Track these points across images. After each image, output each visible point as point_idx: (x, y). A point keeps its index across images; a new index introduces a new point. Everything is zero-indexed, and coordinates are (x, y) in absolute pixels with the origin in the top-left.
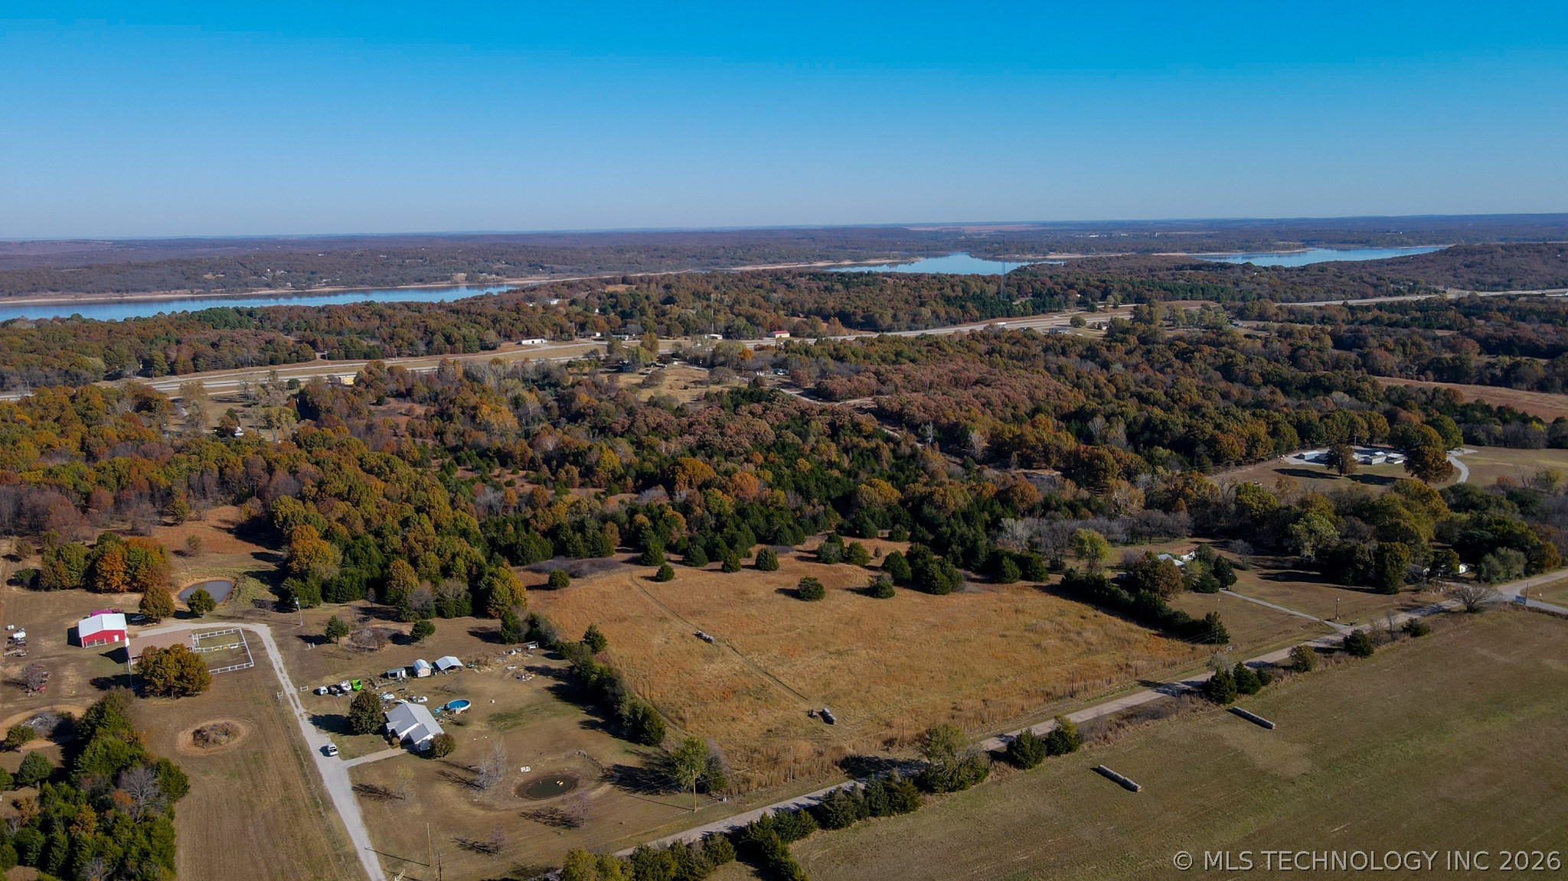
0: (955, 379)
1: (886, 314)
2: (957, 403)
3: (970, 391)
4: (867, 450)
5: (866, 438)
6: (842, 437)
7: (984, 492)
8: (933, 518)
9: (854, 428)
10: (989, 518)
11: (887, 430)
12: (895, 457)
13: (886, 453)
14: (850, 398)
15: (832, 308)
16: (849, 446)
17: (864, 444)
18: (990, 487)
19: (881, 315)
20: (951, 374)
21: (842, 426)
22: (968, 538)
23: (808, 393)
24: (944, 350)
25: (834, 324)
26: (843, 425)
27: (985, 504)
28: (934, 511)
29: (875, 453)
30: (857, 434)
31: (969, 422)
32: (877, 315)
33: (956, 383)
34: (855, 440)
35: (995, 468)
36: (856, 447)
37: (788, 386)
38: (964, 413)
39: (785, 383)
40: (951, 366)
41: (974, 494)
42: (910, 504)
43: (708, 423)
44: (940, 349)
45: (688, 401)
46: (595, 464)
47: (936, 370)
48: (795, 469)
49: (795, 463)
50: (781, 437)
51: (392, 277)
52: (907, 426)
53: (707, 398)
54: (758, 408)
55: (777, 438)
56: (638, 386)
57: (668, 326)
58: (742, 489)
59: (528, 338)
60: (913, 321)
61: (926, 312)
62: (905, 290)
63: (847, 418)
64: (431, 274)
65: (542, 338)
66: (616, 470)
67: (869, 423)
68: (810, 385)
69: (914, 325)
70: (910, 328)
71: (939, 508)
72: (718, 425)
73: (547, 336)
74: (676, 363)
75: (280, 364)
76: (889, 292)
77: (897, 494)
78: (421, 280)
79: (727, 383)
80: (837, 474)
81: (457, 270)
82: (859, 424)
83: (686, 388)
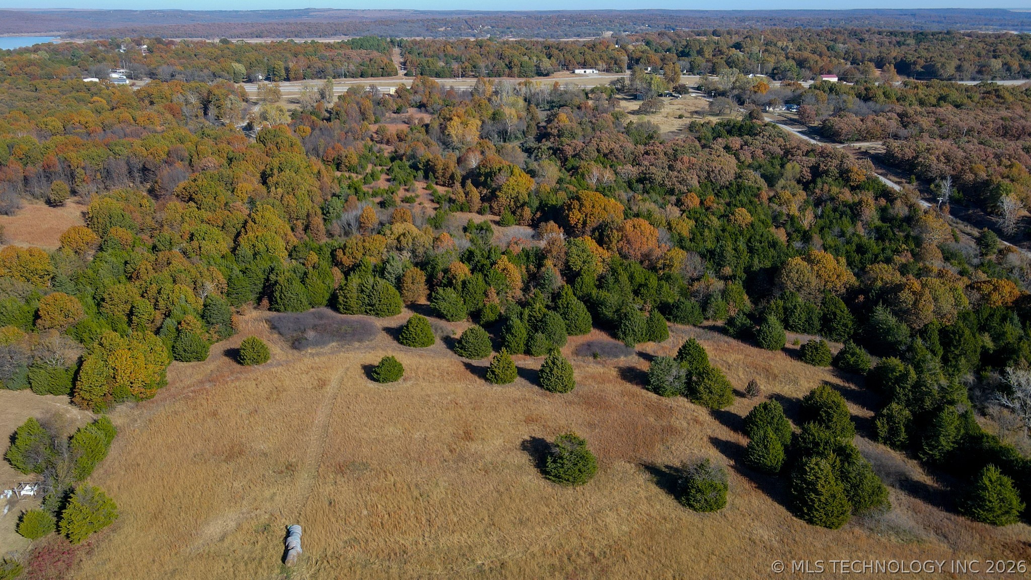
0: (1005, 127)
2: (997, 156)
3: (1020, 143)
4: (845, 206)
5: (853, 189)
6: (819, 185)
7: (995, 297)
8: (889, 331)
9: (841, 176)
10: (990, 344)
11: (889, 183)
12: (883, 219)
13: (870, 213)
14: (858, 140)
15: (894, 58)
16: (824, 197)
17: (847, 196)
18: (1008, 289)
19: (943, 65)
20: (1001, 122)
21: (826, 172)
22: (929, 393)
23: (813, 132)
24: (1003, 98)
25: (889, 70)
26: (828, 170)
27: (992, 315)
28: (892, 320)
29: (854, 211)
30: (842, 183)
31: (1007, 181)
32: (939, 65)
33: (1005, 132)
34: (835, 190)
36: (832, 199)
37: (791, 122)
38: (1002, 169)
39: (791, 120)
40: (1004, 113)
41: (976, 295)
42: (861, 298)
43: (665, 154)
44: (998, 96)
45: (674, 129)
46: (499, 188)
47: (982, 116)
48: (729, 221)
49: (733, 214)
50: (740, 177)
51: (560, 32)
52: (918, 179)
53: (691, 128)
54: (736, 142)
55: (736, 178)
56: (633, 113)
57: (714, 64)
58: (629, 242)
59: (583, 68)
60: (980, 72)
61: (996, 64)
62: (981, 45)
63: (836, 162)
64: (588, 31)
65: (595, 68)
66: (520, 197)
67: (862, 170)
68: (816, 124)
69: (979, 76)
70: (973, 79)
71: (901, 314)
72: (674, 156)
73: (600, 67)
74: (694, 95)
75: (367, 77)
76: (962, 47)
77: (849, 278)
78: (578, 36)
79: (727, 114)
80: (781, 235)
81: (608, 30)
82: (848, 171)
83: (680, 117)
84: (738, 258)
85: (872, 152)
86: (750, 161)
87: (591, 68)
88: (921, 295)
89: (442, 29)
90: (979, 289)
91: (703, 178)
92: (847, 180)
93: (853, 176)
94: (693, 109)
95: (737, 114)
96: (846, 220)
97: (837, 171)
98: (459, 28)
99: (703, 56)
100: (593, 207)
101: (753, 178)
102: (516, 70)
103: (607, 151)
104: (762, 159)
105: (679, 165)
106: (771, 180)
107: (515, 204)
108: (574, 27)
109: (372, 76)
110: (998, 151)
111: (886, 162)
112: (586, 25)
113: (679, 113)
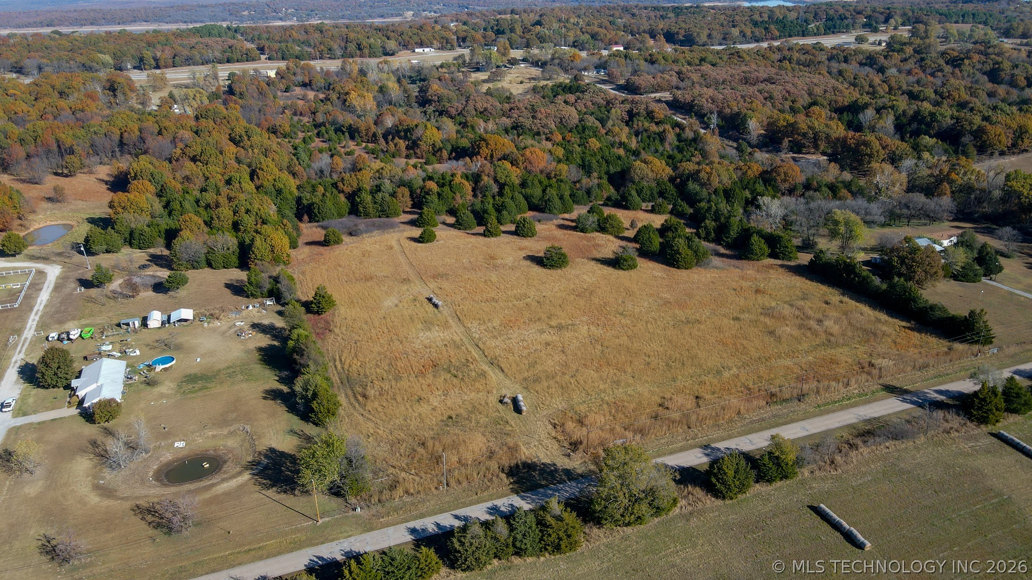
0: (745, 78)
1: (702, 33)
2: (742, 97)
3: (756, 88)
4: (655, 134)
5: (657, 123)
6: (636, 123)
7: (749, 172)
9: (648, 116)
10: (749, 196)
11: (678, 118)
14: (652, 92)
15: (661, 29)
18: (755, 168)
19: (698, 34)
20: (743, 74)
21: (639, 114)
23: (620, 88)
24: (742, 58)
25: (659, 40)
26: (639, 112)
27: (748, 182)
28: (698, 187)
31: (750, 112)
32: (695, 34)
33: (746, 81)
34: (647, 125)
35: (768, 152)
37: (604, 82)
38: (746, 105)
39: (603, 80)
40: (744, 68)
41: (739, 173)
42: (678, 180)
43: (526, 108)
44: (739, 57)
45: (520, 92)
46: (419, 139)
47: (731, 71)
48: (586, 147)
49: (587, 143)
50: (583, 121)
51: (363, 14)
52: (696, 115)
53: (534, 90)
54: (571, 98)
55: (580, 121)
56: (484, 81)
57: (528, 40)
58: (530, 163)
59: (420, 48)
60: (724, 39)
61: (735, 32)
62: (723, 17)
63: (643, 106)
64: (390, 12)
65: (432, 47)
66: (436, 144)
67: (661, 111)
68: (622, 82)
69: (724, 42)
70: (721, 44)
71: (703, 185)
72: (533, 110)
73: (435, 46)
74: (523, 65)
75: (234, 62)
76: (709, 19)
77: (669, 171)
78: (382, 16)
79: (555, 79)
80: (621, 152)
81: (408, 10)
82: (652, 112)
83: (521, 82)
84: (600, 167)
85: (663, 99)
86: (585, 110)
87: (428, 47)
88: (711, 174)
89: (246, 13)
90: (741, 169)
91: (557, 123)
92: (652, 118)
93: (656, 115)
94: (529, 76)
95: (564, 78)
96: (657, 142)
97: (645, 112)
98: (263, 12)
99: (515, 33)
100: (496, 145)
101: (591, 121)
102: (366, 51)
103: (482, 110)
104: (592, 108)
105: (539, 115)
106: (603, 122)
107: (433, 149)
108: (375, 8)
109: (238, 61)
110: (743, 94)
111: (675, 105)
112: (386, 6)
113: (520, 79)
